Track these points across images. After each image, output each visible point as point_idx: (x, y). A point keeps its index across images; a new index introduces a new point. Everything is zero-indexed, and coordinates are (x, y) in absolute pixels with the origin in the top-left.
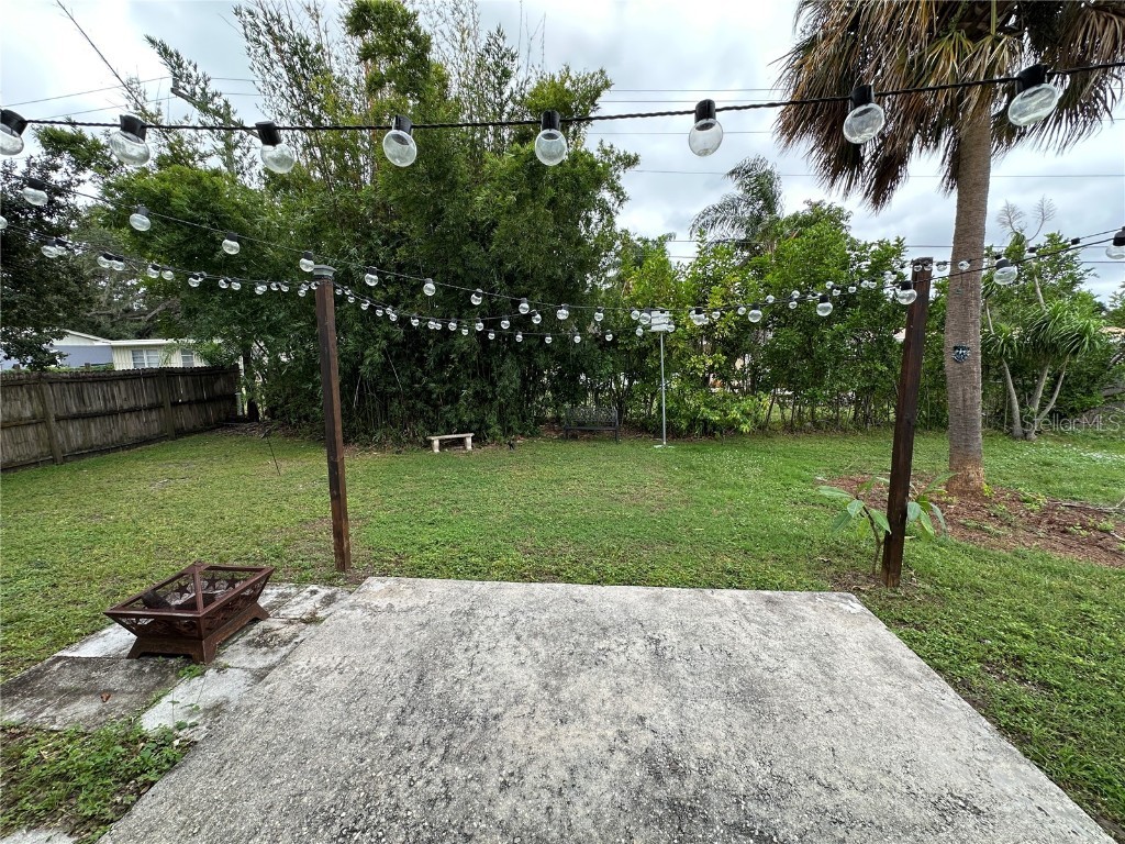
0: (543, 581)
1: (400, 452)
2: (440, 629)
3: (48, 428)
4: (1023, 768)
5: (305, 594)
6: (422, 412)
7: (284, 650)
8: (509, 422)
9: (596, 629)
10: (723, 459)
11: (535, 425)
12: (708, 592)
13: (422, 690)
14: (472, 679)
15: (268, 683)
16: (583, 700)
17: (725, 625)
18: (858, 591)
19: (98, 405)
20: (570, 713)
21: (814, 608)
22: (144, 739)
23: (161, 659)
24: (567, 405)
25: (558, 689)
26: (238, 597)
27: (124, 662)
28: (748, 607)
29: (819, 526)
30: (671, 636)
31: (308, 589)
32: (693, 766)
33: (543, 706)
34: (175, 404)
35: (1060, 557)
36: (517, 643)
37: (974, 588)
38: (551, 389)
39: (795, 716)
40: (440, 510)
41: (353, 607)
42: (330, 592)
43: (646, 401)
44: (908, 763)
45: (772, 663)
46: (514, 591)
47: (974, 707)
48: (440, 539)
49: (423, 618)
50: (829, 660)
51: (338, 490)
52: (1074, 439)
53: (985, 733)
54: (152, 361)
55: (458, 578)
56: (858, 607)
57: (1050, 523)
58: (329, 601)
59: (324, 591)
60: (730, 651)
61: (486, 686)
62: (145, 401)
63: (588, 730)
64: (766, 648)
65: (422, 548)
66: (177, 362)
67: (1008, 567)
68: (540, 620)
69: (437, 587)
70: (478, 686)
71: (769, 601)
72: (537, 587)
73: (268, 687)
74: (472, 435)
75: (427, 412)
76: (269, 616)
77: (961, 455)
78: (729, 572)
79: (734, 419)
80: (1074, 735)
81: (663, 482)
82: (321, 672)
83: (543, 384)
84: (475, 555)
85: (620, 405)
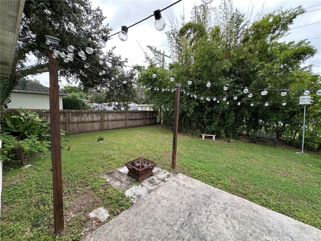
0: (238, 196)
1: (193, 137)
2: (198, 199)
5: (163, 172)
6: (200, 127)
7: (156, 187)
8: (229, 133)
9: (264, 229)
11: (239, 135)
13: (190, 219)
14: (208, 224)
15: (150, 195)
22: (125, 197)
23: (132, 178)
24: (252, 130)
26: (149, 168)
27: (126, 176)
31: (164, 171)
34: (146, 119)
36: (226, 217)
38: (246, 124)
40: (202, 157)
41: (174, 181)
42: (169, 174)
43: (292, 133)
46: (226, 196)
48: (201, 167)
49: (193, 193)
51: (175, 146)
54: (144, 109)
55: (206, 183)
58: (168, 176)
59: (168, 173)
61: (213, 230)
62: (141, 117)
65: (196, 169)
66: (148, 109)
68: (237, 212)
69: (198, 184)
70: (209, 228)
72: (236, 197)
73: (150, 196)
74: (215, 136)
75: (202, 127)
76: (154, 175)
82: (163, 198)
83: (243, 122)
84: (213, 176)
85: (278, 133)
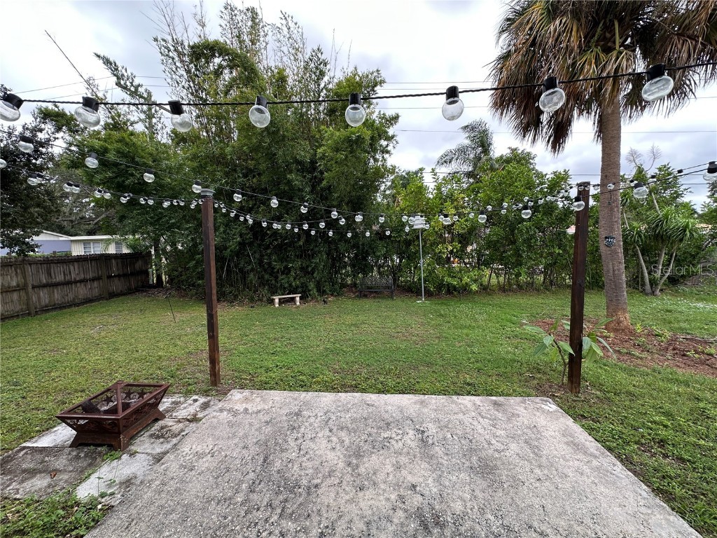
0: (346, 392)
1: (254, 307)
2: (278, 425)
3: (27, 293)
4: (672, 518)
5: (190, 402)
6: (268, 281)
7: (175, 441)
8: (324, 287)
9: (382, 424)
10: (462, 310)
11: (341, 288)
12: (455, 397)
13: (266, 468)
14: (300, 460)
15: (163, 464)
16: (375, 473)
17: (467, 419)
18: (553, 396)
19: (60, 278)
20: (366, 483)
21: (525, 408)
22: (78, 504)
23: (92, 447)
24: (361, 276)
25: (357, 466)
26: (145, 405)
27: (67, 450)
28: (482, 408)
29: (525, 353)
30: (432, 429)
31: (192, 398)
32: (449, 520)
33: (348, 478)
34: (109, 277)
35: (682, 373)
36: (330, 434)
37: (629, 393)
38: (350, 265)
39: (516, 483)
40: (279, 344)
41: (221, 410)
42: (206, 400)
43: (411, 273)
44: (595, 516)
45: (499, 445)
46: (327, 398)
47: (635, 475)
48: (278, 364)
49: (267, 418)
50: (536, 444)
51: (213, 332)
52: (684, 295)
53: (644, 494)
54: (97, 250)
55: (291, 390)
56: (554, 407)
57: (674, 349)
58: (205, 406)
59: (202, 400)
60: (471, 438)
61: (309, 464)
62: (91, 275)
63: (378, 494)
64: (495, 436)
65: (267, 370)
66: (112, 250)
67: (650, 379)
68: (345, 418)
69: (277, 396)
70: (304, 464)
71: (495, 403)
72: (343, 395)
73: (164, 466)
74: (299, 295)
75: (271, 281)
76: (165, 417)
77: (614, 306)
78: (469, 384)
79: (466, 283)
80: (703, 494)
81: (423, 324)
82: (199, 456)
83: (345, 262)
84: (302, 374)
85: (394, 276)
